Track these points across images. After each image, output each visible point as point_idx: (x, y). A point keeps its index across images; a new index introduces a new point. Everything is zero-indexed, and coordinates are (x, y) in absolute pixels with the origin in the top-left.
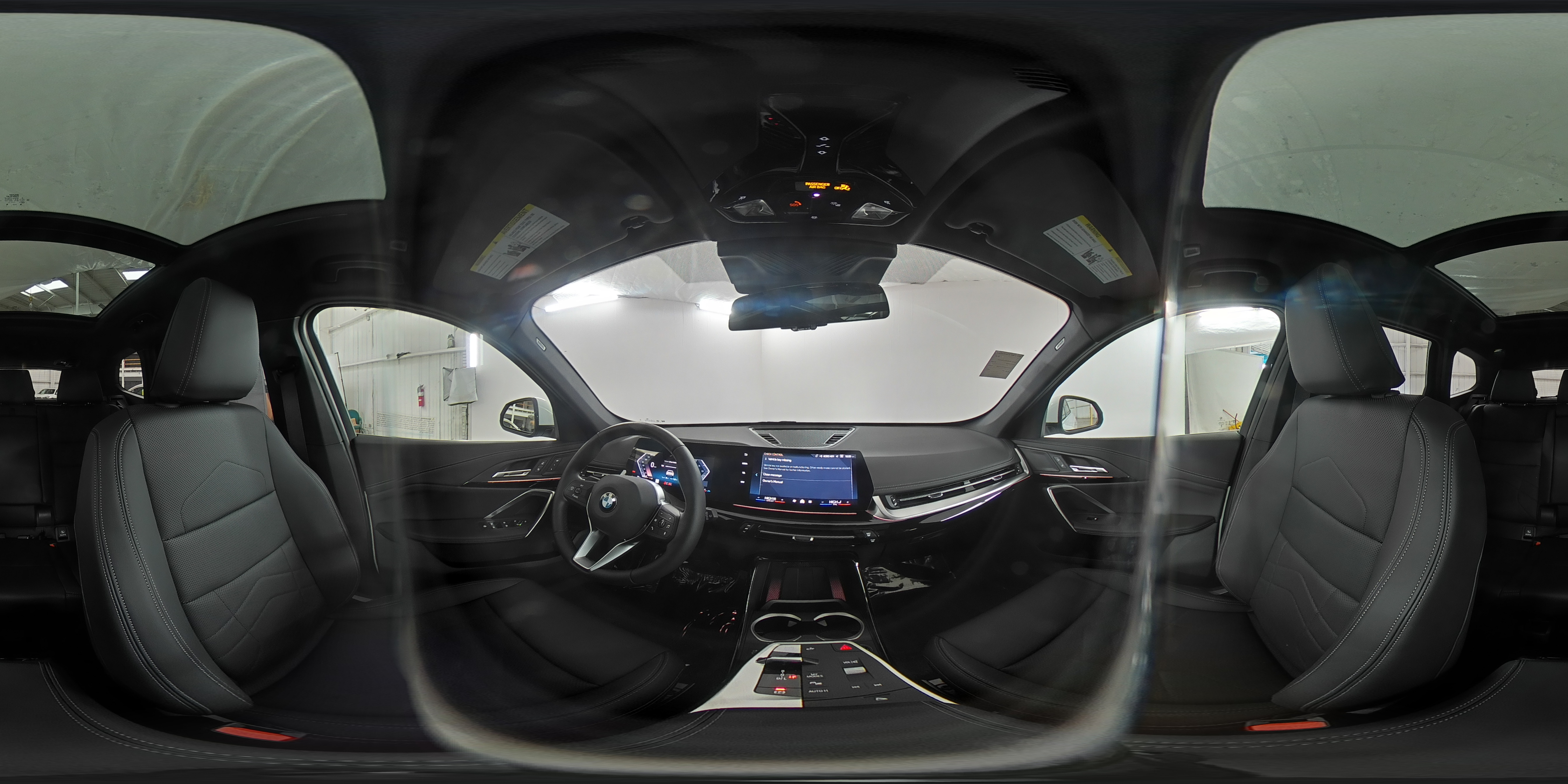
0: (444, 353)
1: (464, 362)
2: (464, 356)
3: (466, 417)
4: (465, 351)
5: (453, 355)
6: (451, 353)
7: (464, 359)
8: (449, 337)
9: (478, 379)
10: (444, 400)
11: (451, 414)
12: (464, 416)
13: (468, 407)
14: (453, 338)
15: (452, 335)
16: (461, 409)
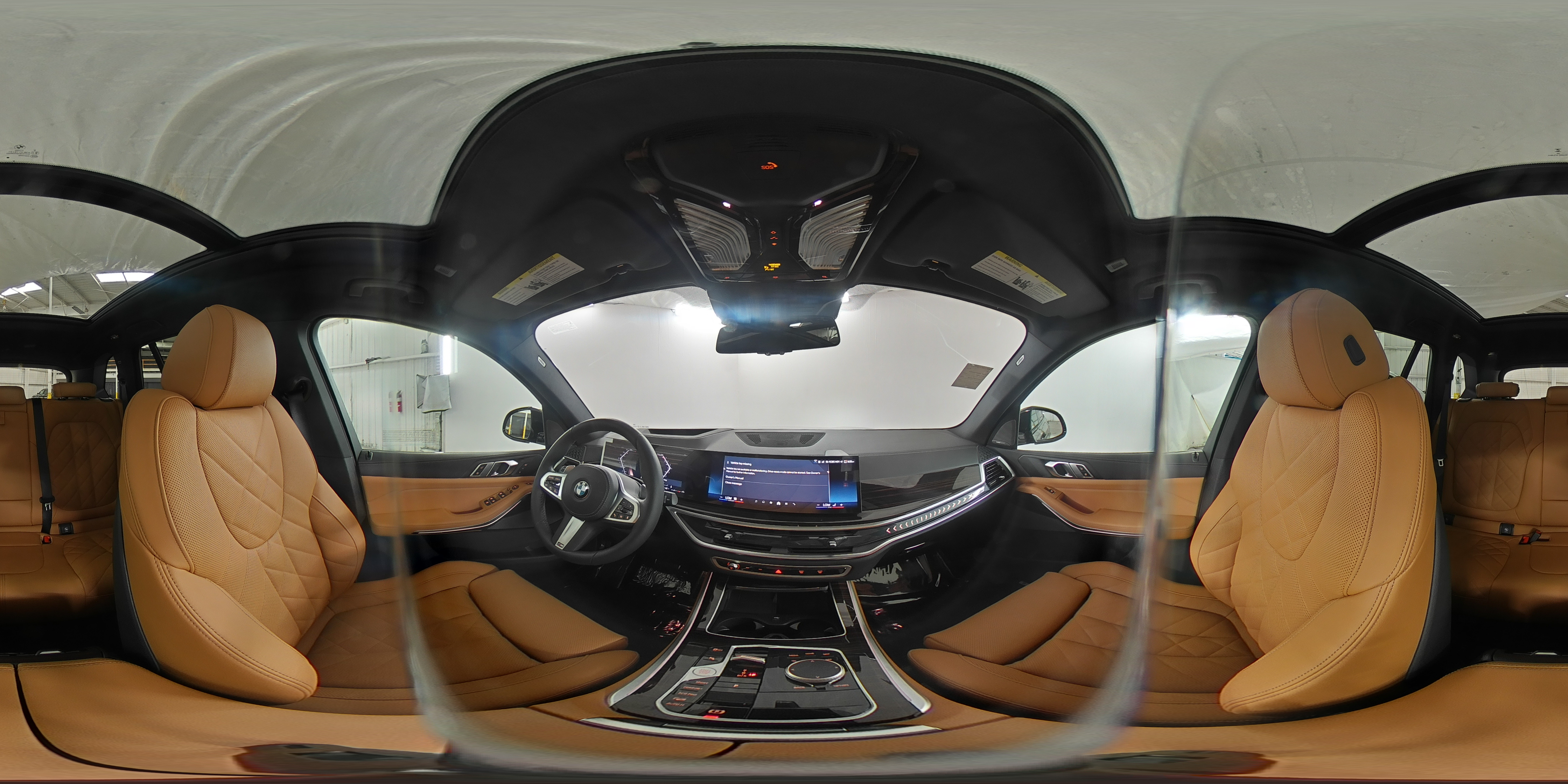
0: (418, 358)
1: (437, 368)
2: (438, 361)
3: (439, 423)
4: (439, 356)
5: (426, 360)
6: (425, 358)
7: (438, 365)
8: (422, 342)
9: (452, 387)
10: (418, 407)
11: (425, 420)
12: (438, 423)
13: (441, 414)
14: (427, 343)
15: (425, 340)
16: (435, 415)
